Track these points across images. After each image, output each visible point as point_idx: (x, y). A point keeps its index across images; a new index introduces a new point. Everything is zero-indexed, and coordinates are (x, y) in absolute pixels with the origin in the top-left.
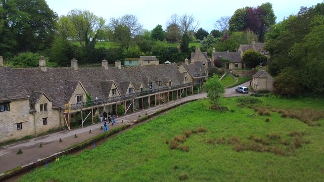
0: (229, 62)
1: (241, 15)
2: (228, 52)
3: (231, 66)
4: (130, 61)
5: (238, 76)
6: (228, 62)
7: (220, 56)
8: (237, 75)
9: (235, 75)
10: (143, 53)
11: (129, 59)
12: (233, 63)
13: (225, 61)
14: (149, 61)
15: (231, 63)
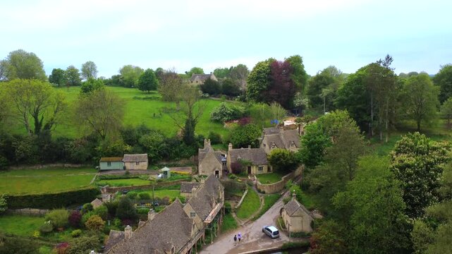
0: (251, 164)
1: (264, 72)
2: (249, 148)
3: (254, 170)
4: (109, 163)
5: (264, 193)
6: (249, 165)
7: (239, 157)
8: (262, 190)
9: (259, 191)
10: (128, 148)
11: (107, 158)
12: (257, 166)
13: (246, 164)
14: (137, 163)
15: (253, 165)
